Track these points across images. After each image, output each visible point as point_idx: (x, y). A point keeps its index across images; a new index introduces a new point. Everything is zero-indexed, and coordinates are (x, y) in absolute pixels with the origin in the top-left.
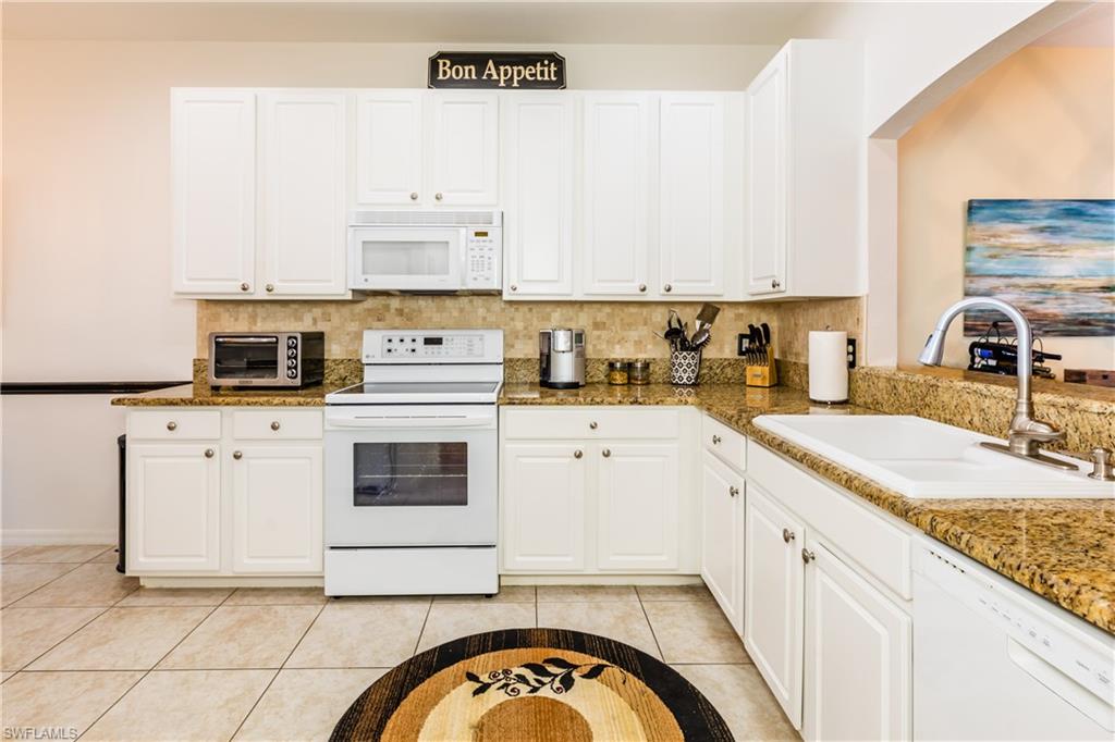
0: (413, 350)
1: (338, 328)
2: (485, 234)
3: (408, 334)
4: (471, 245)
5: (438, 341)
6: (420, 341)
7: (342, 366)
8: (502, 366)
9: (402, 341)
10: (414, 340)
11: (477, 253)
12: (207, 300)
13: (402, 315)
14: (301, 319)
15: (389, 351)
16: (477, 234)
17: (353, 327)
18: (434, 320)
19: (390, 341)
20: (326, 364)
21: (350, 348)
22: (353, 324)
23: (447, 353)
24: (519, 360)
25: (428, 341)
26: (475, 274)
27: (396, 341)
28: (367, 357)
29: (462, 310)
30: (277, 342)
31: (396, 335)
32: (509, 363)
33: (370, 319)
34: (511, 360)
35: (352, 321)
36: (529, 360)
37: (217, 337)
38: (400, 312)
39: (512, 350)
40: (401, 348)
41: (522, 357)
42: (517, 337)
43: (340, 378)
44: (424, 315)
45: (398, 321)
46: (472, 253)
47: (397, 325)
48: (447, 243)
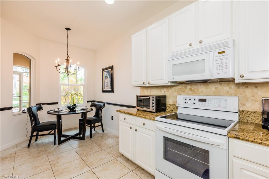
0: (194, 103)
1: (171, 94)
2: (224, 52)
3: (192, 97)
4: (215, 59)
5: (204, 100)
6: (197, 100)
7: (172, 106)
8: (238, 113)
9: (190, 99)
10: (194, 100)
11: (219, 61)
12: (142, 87)
13: (191, 90)
14: (161, 92)
15: (186, 103)
16: (219, 53)
17: (175, 94)
18: (204, 92)
19: (186, 99)
20: (167, 105)
21: (174, 101)
22: (175, 93)
23: (208, 105)
24: (248, 112)
25: (200, 100)
26: (218, 71)
27: (188, 99)
28: (178, 104)
29: (216, 88)
30: (150, 98)
31: (188, 97)
32: (242, 113)
33: (180, 92)
34: (243, 111)
35: (175, 92)
36: (255, 112)
37: (138, 96)
38: (191, 89)
39: (244, 106)
40: (190, 102)
41: (251, 110)
42: (247, 100)
43: (171, 110)
44: (199, 90)
45: (190, 92)
46: (217, 62)
47: (189, 94)
48: (204, 59)
